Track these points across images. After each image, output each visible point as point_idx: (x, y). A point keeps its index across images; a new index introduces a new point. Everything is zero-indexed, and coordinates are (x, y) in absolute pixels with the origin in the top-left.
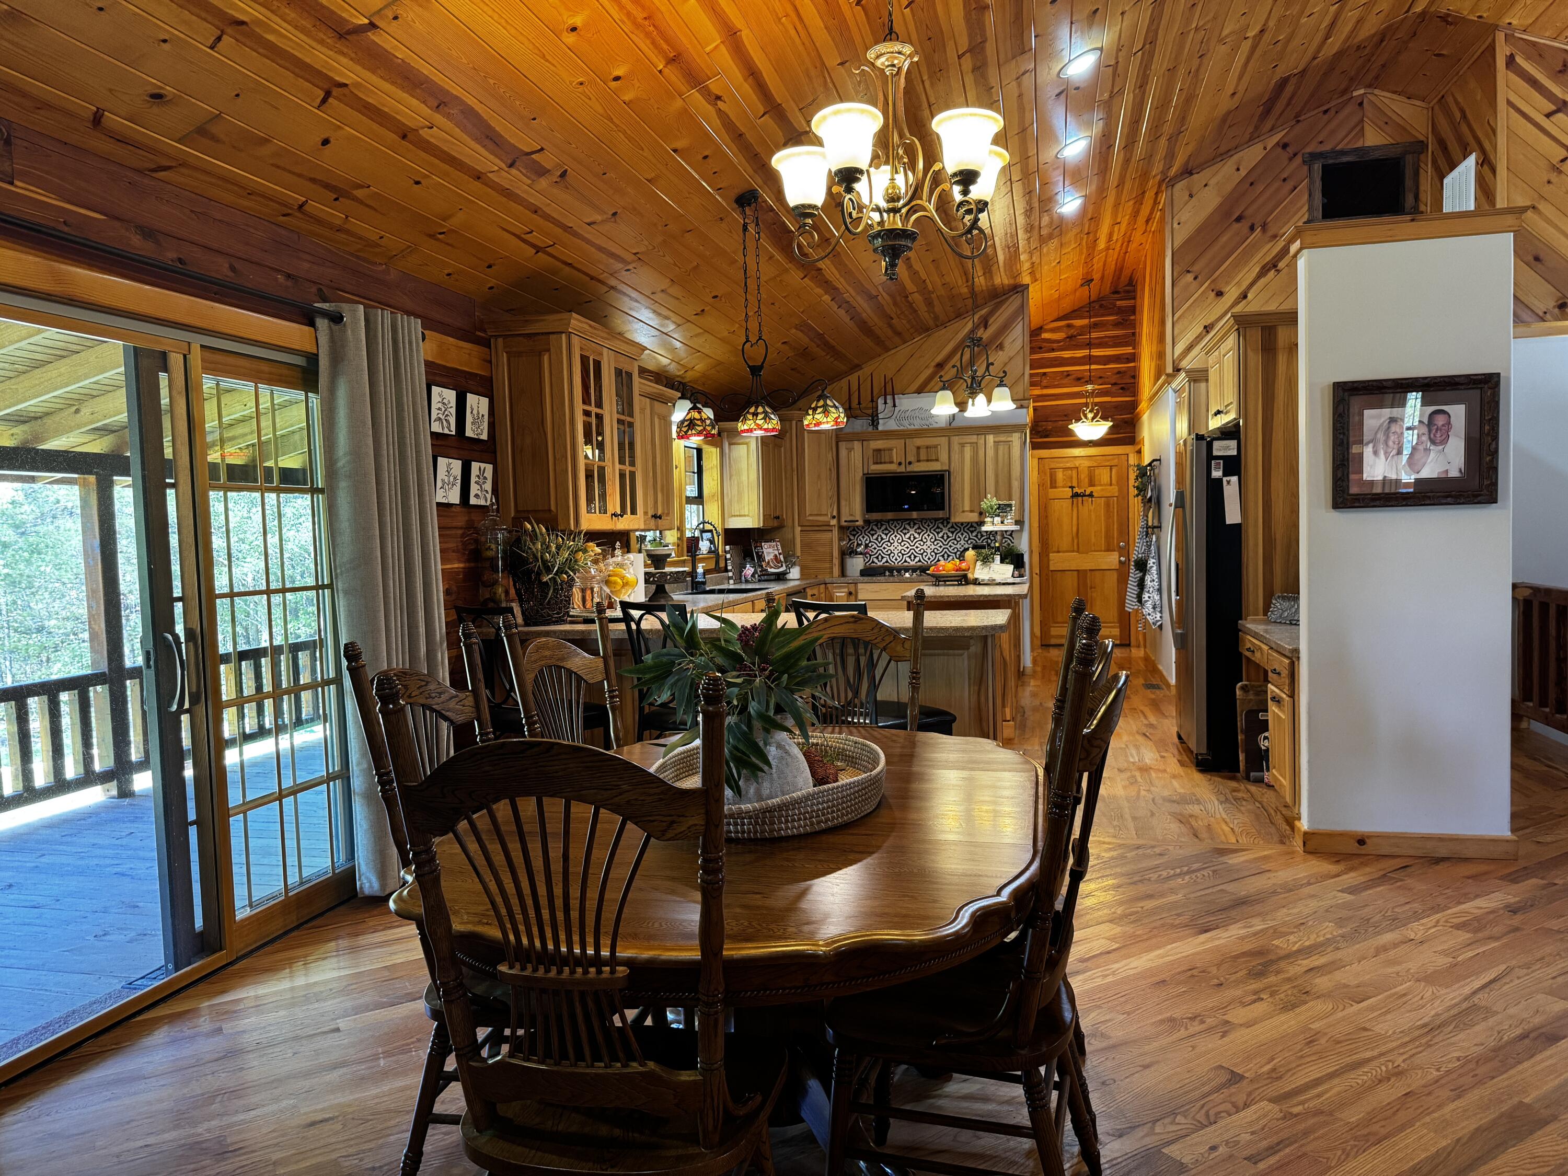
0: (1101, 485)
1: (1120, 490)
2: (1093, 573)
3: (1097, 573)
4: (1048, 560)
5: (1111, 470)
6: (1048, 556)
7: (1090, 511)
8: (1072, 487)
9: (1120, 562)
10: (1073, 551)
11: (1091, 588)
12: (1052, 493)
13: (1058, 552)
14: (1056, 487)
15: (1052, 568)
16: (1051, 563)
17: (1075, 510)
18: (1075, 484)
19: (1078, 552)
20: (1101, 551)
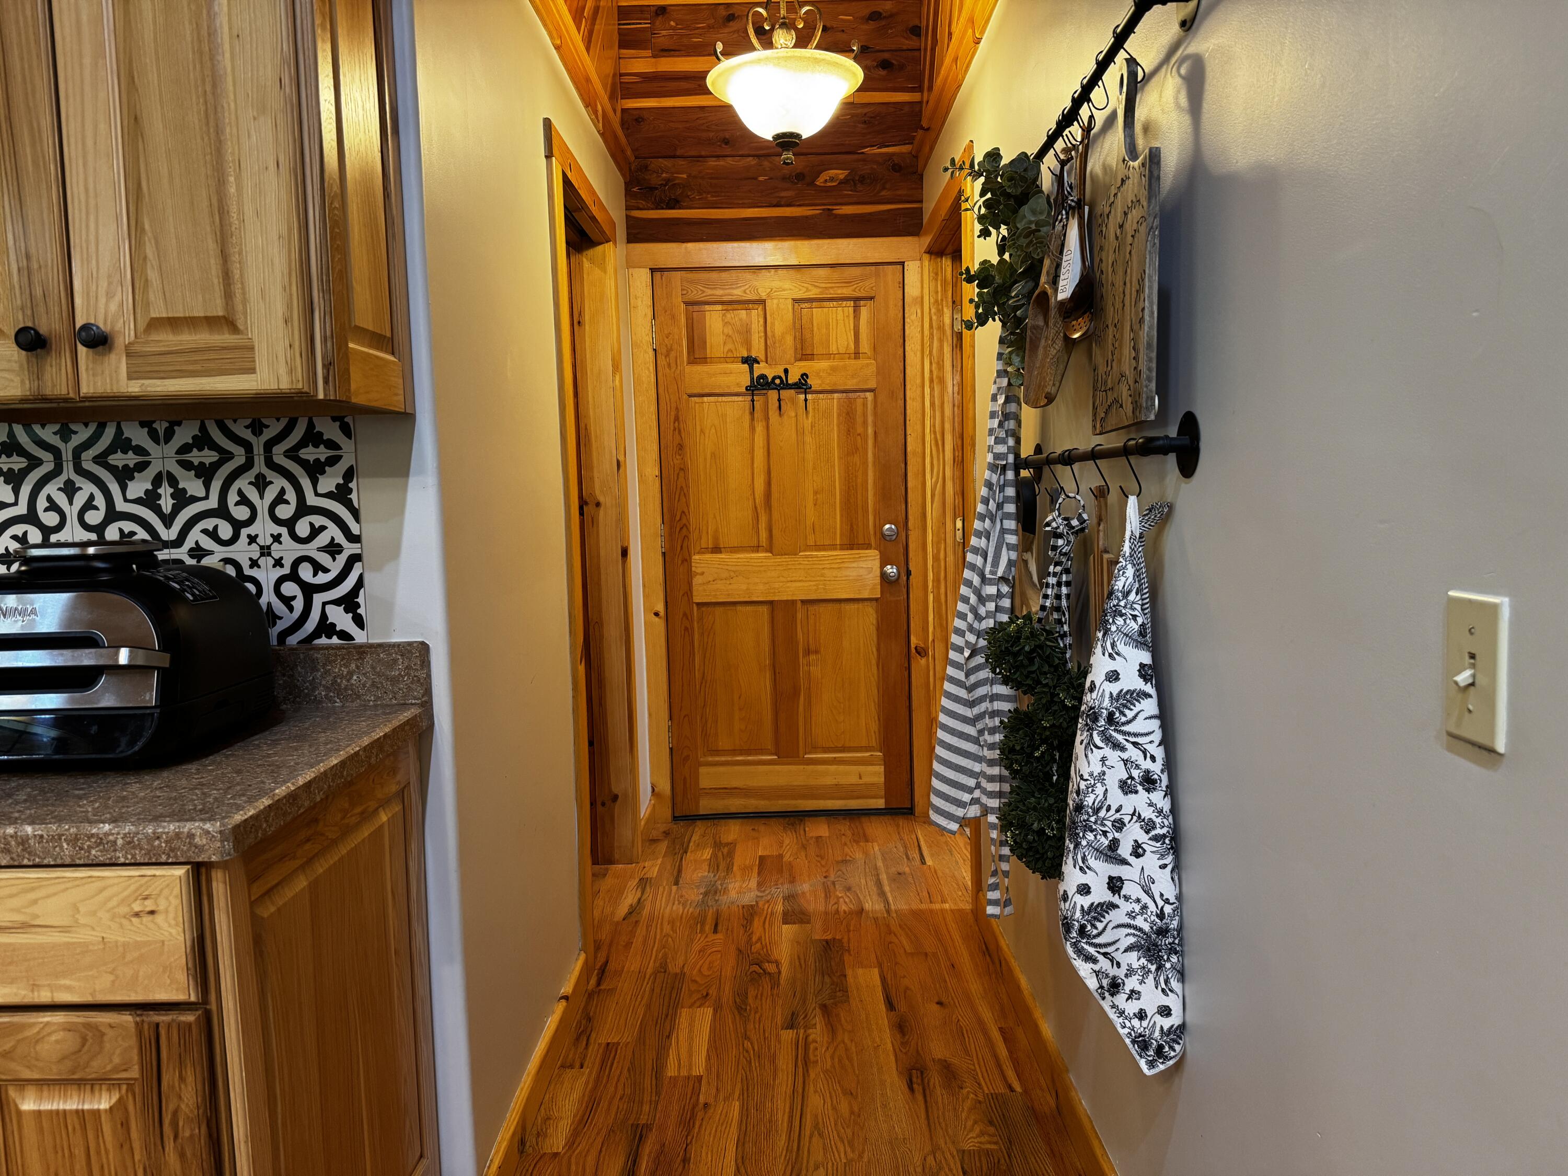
0: (829, 356)
1: (881, 372)
2: (812, 609)
3: (822, 608)
4: (690, 575)
5: (856, 309)
6: (687, 561)
7: (800, 432)
8: (750, 361)
9: (884, 576)
10: (757, 548)
11: (808, 652)
12: (698, 377)
13: (716, 550)
14: (704, 360)
15: (697, 599)
16: (697, 581)
17: (760, 428)
18: (757, 351)
19: (770, 550)
20: (833, 547)
